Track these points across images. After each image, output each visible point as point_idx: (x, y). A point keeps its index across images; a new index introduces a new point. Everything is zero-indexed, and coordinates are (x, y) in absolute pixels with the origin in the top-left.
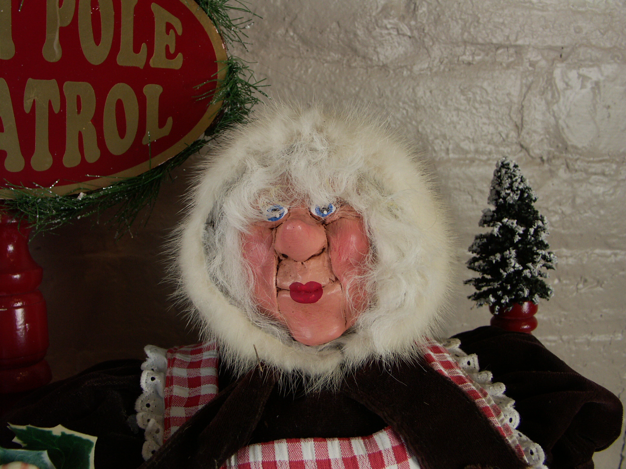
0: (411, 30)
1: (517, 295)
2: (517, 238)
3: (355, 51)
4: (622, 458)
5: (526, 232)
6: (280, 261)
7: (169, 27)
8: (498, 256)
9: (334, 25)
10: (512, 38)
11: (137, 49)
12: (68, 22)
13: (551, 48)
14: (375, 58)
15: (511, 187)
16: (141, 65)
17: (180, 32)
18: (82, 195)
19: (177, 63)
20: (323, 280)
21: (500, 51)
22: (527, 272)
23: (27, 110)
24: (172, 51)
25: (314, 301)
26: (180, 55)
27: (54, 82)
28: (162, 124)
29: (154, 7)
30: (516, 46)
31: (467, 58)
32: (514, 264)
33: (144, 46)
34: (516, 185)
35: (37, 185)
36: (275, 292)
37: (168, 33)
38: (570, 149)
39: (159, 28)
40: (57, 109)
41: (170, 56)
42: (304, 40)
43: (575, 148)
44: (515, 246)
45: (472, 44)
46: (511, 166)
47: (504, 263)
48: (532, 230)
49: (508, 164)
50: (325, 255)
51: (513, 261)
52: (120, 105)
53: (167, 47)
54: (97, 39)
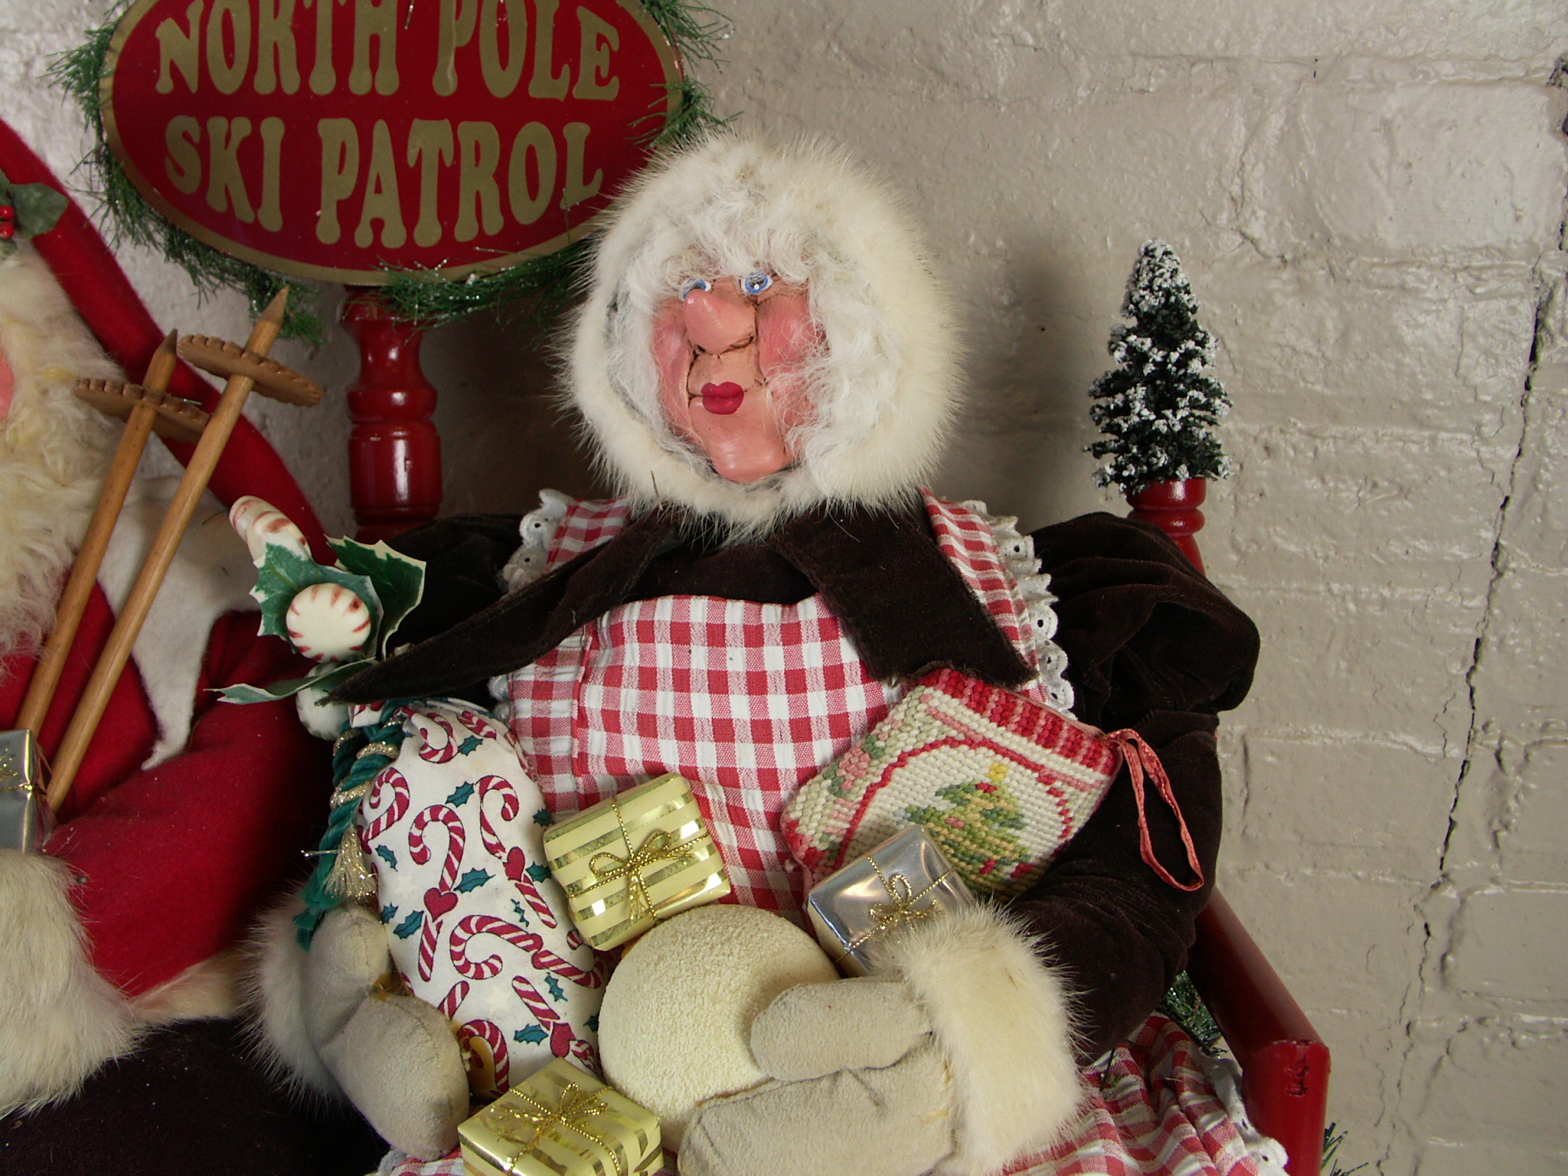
0: (1035, 36)
1: (1149, 464)
2: (1149, 369)
3: (941, 75)
4: (1452, 824)
5: (1166, 357)
6: (696, 356)
7: (601, 39)
8: (1119, 399)
9: (905, 32)
10: (1218, 43)
11: (556, 74)
12: (466, 39)
13: (1295, 61)
14: (975, 86)
15: (1149, 288)
16: (561, 96)
17: (616, 47)
19: (611, 91)
20: (744, 380)
21: (1195, 69)
22: (1161, 425)
23: (412, 163)
24: (604, 73)
25: (733, 410)
26: (615, 80)
27: (446, 123)
28: (587, 180)
29: (582, 13)
30: (1227, 59)
31: (1137, 82)
32: (1141, 411)
33: (566, 70)
34: (1158, 281)
35: (419, 265)
36: (686, 400)
37: (599, 48)
38: (1337, 242)
39: (588, 41)
40: (449, 161)
41: (601, 82)
42: (858, 62)
43: (1346, 239)
44: (1145, 381)
45: (1146, 57)
46: (1159, 253)
47: (1125, 410)
48: (1174, 356)
49: (1154, 250)
50: (752, 348)
51: (1138, 406)
52: (531, 152)
53: (598, 69)
54: (504, 62)
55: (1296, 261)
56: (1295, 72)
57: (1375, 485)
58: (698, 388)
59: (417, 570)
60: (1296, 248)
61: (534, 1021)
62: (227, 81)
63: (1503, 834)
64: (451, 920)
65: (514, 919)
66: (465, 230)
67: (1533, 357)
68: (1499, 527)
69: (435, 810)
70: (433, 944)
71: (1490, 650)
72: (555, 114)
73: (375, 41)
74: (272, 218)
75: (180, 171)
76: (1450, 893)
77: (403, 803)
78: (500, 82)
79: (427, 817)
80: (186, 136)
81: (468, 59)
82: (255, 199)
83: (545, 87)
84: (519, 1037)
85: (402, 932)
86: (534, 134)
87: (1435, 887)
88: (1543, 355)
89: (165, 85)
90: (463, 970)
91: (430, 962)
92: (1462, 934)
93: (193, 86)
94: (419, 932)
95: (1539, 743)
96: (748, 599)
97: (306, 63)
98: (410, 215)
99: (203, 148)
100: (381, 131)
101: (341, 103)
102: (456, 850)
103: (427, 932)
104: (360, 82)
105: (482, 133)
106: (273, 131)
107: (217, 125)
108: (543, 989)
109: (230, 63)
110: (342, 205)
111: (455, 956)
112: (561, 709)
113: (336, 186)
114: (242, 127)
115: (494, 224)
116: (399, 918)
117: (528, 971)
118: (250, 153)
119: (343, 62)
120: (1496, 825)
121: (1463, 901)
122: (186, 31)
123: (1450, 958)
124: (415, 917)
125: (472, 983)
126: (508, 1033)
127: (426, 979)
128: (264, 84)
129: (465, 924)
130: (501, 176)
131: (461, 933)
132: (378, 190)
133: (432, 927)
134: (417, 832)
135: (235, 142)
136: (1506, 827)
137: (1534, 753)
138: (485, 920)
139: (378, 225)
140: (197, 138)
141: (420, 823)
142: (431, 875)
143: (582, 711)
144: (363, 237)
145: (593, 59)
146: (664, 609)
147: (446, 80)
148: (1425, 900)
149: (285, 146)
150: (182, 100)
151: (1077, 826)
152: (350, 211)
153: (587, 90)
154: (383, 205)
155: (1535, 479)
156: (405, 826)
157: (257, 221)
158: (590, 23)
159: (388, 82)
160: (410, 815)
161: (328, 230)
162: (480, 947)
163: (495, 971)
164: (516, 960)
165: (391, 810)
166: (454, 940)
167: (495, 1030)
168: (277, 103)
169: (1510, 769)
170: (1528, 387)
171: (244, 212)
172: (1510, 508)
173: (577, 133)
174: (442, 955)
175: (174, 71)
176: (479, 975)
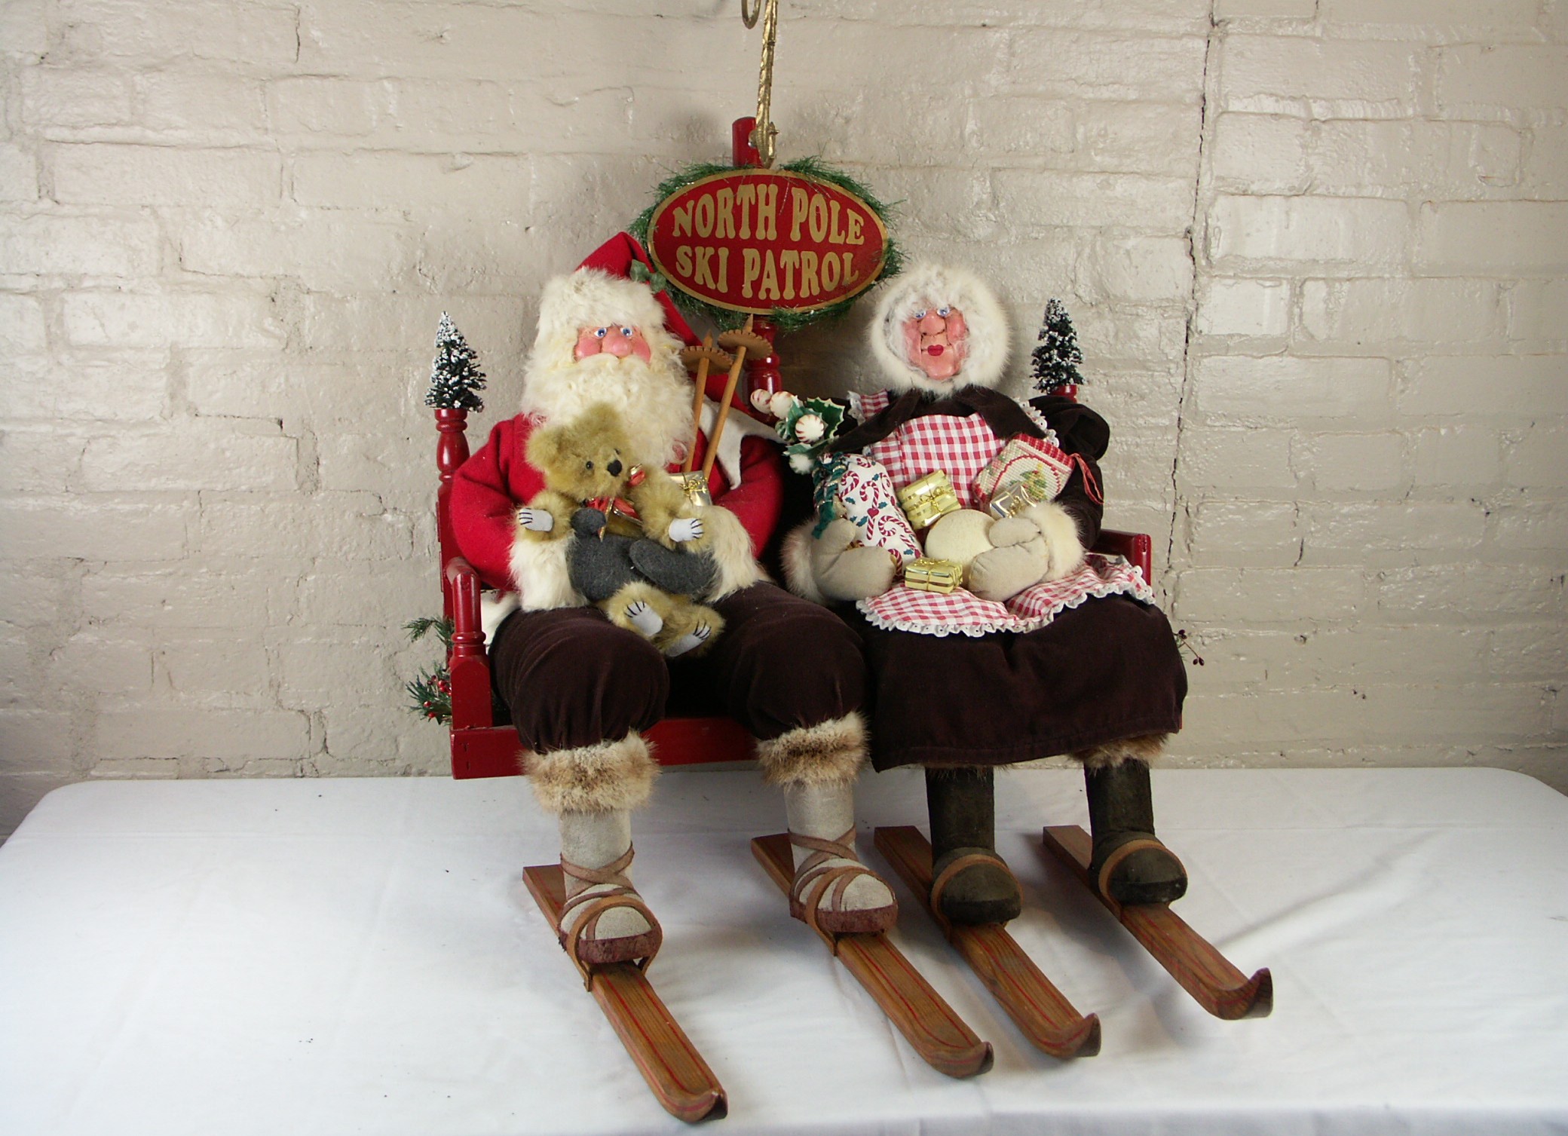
0: (996, 218)
1: (1059, 379)
2: (1058, 343)
3: (959, 231)
4: (1171, 541)
5: (1064, 339)
6: (922, 336)
7: (857, 222)
8: (1047, 355)
9: (945, 215)
10: (1065, 221)
11: (839, 234)
12: (803, 220)
13: (1093, 227)
14: (972, 236)
15: (1055, 314)
16: (842, 242)
17: (862, 224)
18: (812, 312)
19: (861, 241)
20: (944, 344)
21: (1057, 230)
22: (1064, 363)
23: (782, 267)
24: (858, 234)
25: (939, 355)
26: (862, 237)
27: (796, 252)
28: (853, 274)
29: (849, 211)
30: (1068, 226)
31: (1034, 235)
32: (1056, 359)
33: (843, 232)
34: (1058, 312)
35: (787, 307)
36: (920, 352)
37: (856, 225)
38: (1112, 297)
39: (851, 222)
40: (797, 267)
41: (857, 237)
42: (926, 226)
43: (1115, 296)
44: (1057, 348)
45: (1038, 225)
46: (1056, 301)
47: (1050, 359)
48: (1067, 338)
49: (1054, 301)
50: (944, 333)
51: (1055, 357)
52: (830, 264)
53: (856, 233)
54: (819, 229)
55: (1096, 305)
56: (1094, 232)
57: (1131, 395)
58: (926, 347)
59: (840, 410)
60: (1096, 299)
61: (909, 548)
62: (704, 233)
63: (1191, 545)
64: (878, 518)
65: (897, 518)
66: (804, 293)
67: (1187, 341)
68: (1180, 409)
69: (868, 483)
70: (872, 527)
71: (1180, 464)
72: (840, 249)
73: (767, 219)
74: (723, 287)
75: (683, 268)
76: (1173, 574)
77: (857, 481)
78: (818, 237)
79: (866, 485)
80: (686, 254)
81: (804, 227)
82: (716, 280)
83: (835, 239)
84: (905, 553)
85: (859, 524)
86: (831, 257)
87: (1166, 572)
88: (1190, 341)
89: (676, 233)
90: (883, 534)
91: (871, 533)
92: (1179, 592)
93: (689, 235)
94: (867, 523)
95: (1202, 504)
96: (953, 415)
97: (738, 226)
98: (782, 287)
99: (693, 259)
100: (769, 254)
101: (752, 242)
102: (877, 495)
103: (869, 522)
104: (760, 235)
105: (810, 256)
106: (724, 253)
107: (699, 250)
108: (909, 539)
109: (705, 225)
110: (753, 283)
111: (880, 529)
112: (894, 454)
113: (750, 275)
114: (710, 251)
115: (816, 291)
116: (858, 520)
117: (904, 533)
118: (714, 262)
119: (753, 226)
120: (1188, 541)
121: (1178, 577)
122: (686, 212)
123: (1175, 604)
124: (865, 519)
125: (887, 538)
126: (901, 552)
127: (869, 538)
128: (720, 234)
129: (883, 519)
130: (819, 273)
131: (882, 522)
132: (768, 277)
133: (871, 521)
134: (863, 490)
135: (707, 257)
136: (1192, 541)
137: (1201, 508)
138: (889, 517)
139: (768, 291)
140: (690, 255)
141: (863, 487)
142: (869, 504)
143: (904, 454)
144: (762, 295)
145: (854, 229)
146: (926, 420)
147: (796, 235)
148: (1163, 578)
149: (729, 259)
150: (684, 240)
151: (1062, 488)
152: (756, 285)
153: (851, 240)
154: (771, 283)
155: (1191, 390)
156: (858, 489)
157: (716, 288)
158: (852, 215)
159: (772, 235)
160: (860, 485)
161: (747, 292)
162: (888, 526)
163: (894, 533)
164: (900, 530)
165: (852, 485)
166: (880, 524)
167: (896, 551)
168: (725, 242)
169: (1192, 515)
170: (1186, 353)
171: (711, 285)
172: (1183, 402)
173: (848, 257)
174: (876, 529)
175: (681, 228)
176: (889, 535)
